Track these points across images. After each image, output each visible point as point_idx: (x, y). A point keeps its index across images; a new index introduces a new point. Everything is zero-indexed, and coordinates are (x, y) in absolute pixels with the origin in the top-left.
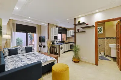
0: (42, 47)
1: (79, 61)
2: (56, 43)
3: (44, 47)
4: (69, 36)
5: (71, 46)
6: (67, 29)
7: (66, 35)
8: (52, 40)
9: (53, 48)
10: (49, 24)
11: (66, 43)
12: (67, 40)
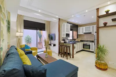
0: (52, 45)
1: (107, 69)
2: (67, 41)
3: (54, 45)
4: (81, 33)
5: (84, 45)
6: (78, 26)
7: (78, 33)
8: (63, 38)
9: (65, 48)
10: (59, 19)
11: (78, 42)
12: (78, 38)
